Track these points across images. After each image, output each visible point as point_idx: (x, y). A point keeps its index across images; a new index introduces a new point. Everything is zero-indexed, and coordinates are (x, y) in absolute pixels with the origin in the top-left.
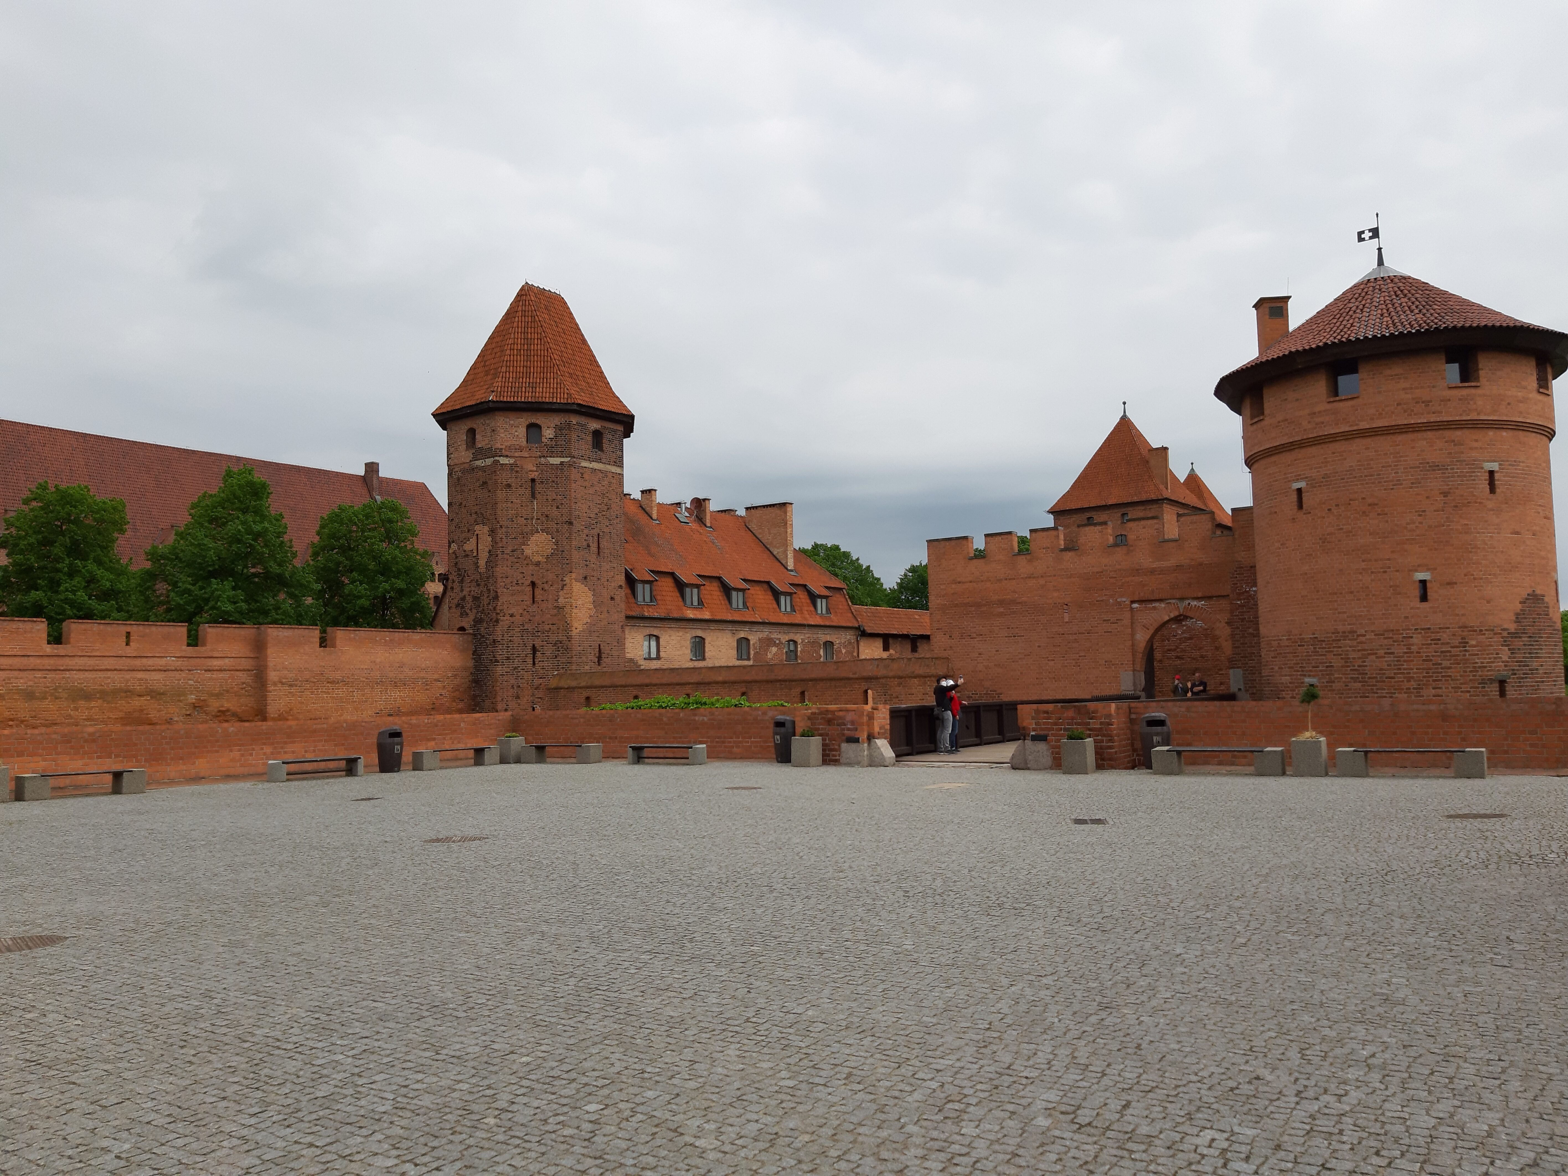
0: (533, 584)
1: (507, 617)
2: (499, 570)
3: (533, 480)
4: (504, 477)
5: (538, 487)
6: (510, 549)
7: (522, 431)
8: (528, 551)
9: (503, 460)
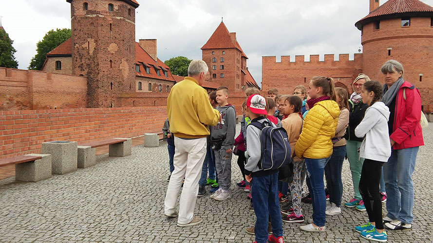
0: (111, 61)
1: (102, 72)
2: (99, 56)
3: (111, 24)
4: (100, 22)
5: (112, 27)
6: (103, 48)
7: (107, 6)
8: (109, 49)
9: (100, 16)
